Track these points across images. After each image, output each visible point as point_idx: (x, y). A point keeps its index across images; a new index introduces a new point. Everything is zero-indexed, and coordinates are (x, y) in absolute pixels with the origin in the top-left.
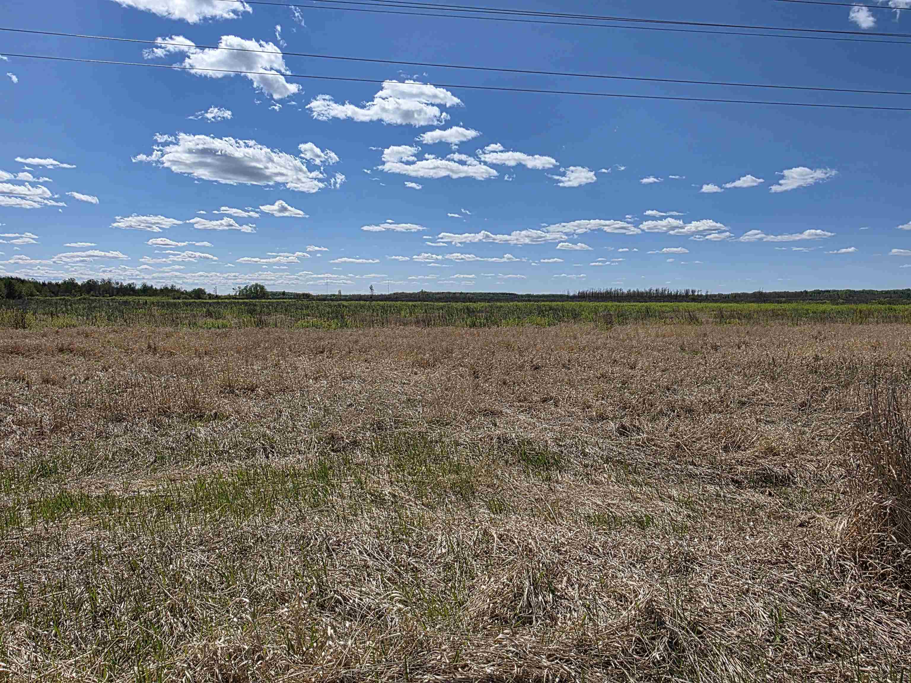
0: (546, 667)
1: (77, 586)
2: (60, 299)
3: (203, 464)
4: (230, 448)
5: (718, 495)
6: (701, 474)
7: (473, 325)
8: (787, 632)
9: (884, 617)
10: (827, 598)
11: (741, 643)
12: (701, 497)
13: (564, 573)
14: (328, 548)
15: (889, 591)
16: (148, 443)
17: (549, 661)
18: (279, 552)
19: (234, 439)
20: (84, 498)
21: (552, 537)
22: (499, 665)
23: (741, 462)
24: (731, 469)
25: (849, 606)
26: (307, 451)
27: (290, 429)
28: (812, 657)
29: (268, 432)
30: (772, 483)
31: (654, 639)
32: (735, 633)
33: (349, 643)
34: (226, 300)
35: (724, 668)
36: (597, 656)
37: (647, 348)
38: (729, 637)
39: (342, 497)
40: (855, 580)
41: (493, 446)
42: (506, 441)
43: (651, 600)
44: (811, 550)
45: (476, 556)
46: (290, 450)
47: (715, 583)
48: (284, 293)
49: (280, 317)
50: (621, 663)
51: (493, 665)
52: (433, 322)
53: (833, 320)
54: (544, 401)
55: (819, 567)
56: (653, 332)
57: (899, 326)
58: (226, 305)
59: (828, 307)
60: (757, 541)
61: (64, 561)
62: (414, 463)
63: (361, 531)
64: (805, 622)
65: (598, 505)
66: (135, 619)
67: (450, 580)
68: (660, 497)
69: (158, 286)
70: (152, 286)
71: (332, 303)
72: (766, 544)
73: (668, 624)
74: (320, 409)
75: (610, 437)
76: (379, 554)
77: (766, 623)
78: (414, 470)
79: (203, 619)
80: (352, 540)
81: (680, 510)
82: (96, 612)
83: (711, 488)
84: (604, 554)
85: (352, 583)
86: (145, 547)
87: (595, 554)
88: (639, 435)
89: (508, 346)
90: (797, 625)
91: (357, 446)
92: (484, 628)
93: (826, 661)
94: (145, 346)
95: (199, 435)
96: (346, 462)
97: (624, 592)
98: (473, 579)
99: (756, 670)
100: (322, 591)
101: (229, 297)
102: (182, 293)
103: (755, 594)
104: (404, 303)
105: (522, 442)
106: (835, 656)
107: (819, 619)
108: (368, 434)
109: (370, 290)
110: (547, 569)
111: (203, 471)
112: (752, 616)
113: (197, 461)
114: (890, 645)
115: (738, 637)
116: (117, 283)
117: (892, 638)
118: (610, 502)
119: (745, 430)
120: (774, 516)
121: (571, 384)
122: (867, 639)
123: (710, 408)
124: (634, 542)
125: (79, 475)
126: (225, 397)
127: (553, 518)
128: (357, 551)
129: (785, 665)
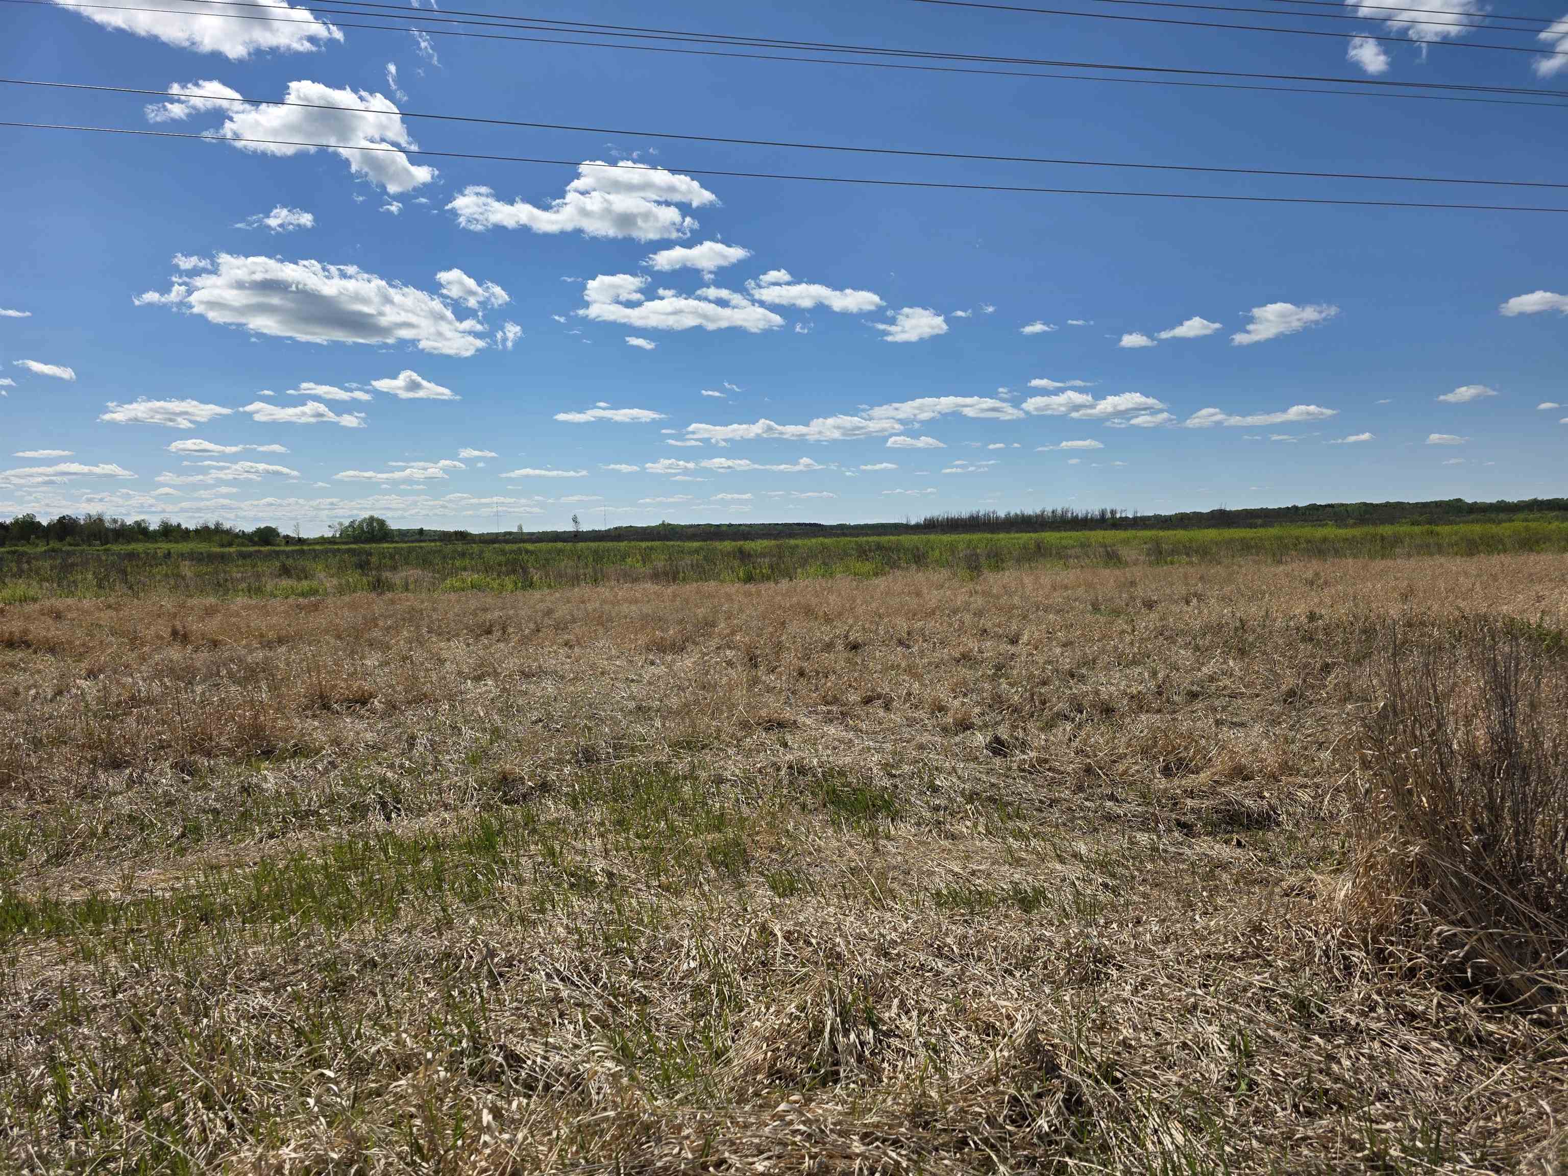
0: (858, 1155)
1: (33, 1065)
2: (8, 552)
3: (271, 836)
4: (321, 807)
5: (1155, 849)
6: (1126, 815)
7: (749, 579)
8: (1259, 1072)
9: (1414, 1039)
10: (1322, 1012)
11: (1183, 1096)
12: (1127, 853)
13: (893, 992)
14: (490, 972)
15: (1421, 997)
16: (170, 803)
17: (864, 1144)
18: (403, 984)
19: (327, 790)
20: (50, 907)
21: (876, 932)
22: (779, 1157)
23: (1192, 792)
24: (1175, 804)
25: (1358, 1024)
26: (460, 805)
27: (430, 768)
28: (1299, 1112)
29: (389, 774)
30: (1241, 825)
31: (1039, 1096)
32: (1175, 1079)
33: (520, 1136)
34: (317, 547)
35: (1156, 1139)
36: (945, 1130)
37: (1038, 609)
38: (1164, 1086)
39: (519, 880)
40: (1368, 981)
41: (780, 781)
42: (802, 771)
43: (1035, 1031)
44: (1297, 934)
45: (745, 971)
46: (430, 804)
47: (1143, 996)
48: (421, 531)
49: (413, 573)
50: (986, 1141)
51: (769, 1158)
52: (681, 575)
53: (1338, 553)
54: (867, 701)
55: (1311, 962)
56: (1046, 580)
57: (1443, 560)
58: (316, 555)
59: (1330, 531)
60: (1212, 923)
61: (10, 1022)
62: (646, 816)
63: (550, 938)
64: (1286, 1054)
65: (955, 874)
66: (140, 1118)
67: (703, 1015)
68: (1058, 856)
69: (190, 524)
70: (179, 525)
71: (508, 547)
72: (1225, 927)
73: (1066, 1071)
74: (484, 730)
75: (977, 758)
76: (581, 978)
77: (1225, 1059)
78: (647, 828)
79: (261, 1111)
80: (534, 954)
81: (1092, 876)
82: (67, 1109)
83: (1143, 838)
84: (962, 956)
85: (532, 1029)
86: (159, 989)
87: (947, 957)
88: (1023, 752)
89: (809, 612)
90: (1273, 1061)
91: (548, 791)
92: (757, 1094)
93: (1321, 1118)
94: (166, 633)
95: (265, 786)
96: (530, 820)
97: (991, 1019)
98: (740, 1011)
99: (1208, 1138)
100: (477, 1048)
101: (322, 540)
102: (237, 535)
103: (1207, 1013)
104: (633, 543)
105: (829, 774)
106: (1335, 1108)
107: (1310, 1047)
108: (567, 770)
109: (573, 523)
110: (866, 987)
111: (270, 848)
112: (1202, 1049)
113: (261, 832)
114: (1422, 1085)
115: (1179, 1085)
116: (115, 521)
117: (1426, 1073)
118: (975, 867)
119: (1196, 738)
120: (1246, 879)
121: (911, 670)
122: (1387, 1078)
123: (1139, 703)
124: (1012, 934)
125: (42, 866)
126: (314, 716)
127: (880, 899)
128: (543, 973)
129: (1255, 1128)
